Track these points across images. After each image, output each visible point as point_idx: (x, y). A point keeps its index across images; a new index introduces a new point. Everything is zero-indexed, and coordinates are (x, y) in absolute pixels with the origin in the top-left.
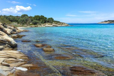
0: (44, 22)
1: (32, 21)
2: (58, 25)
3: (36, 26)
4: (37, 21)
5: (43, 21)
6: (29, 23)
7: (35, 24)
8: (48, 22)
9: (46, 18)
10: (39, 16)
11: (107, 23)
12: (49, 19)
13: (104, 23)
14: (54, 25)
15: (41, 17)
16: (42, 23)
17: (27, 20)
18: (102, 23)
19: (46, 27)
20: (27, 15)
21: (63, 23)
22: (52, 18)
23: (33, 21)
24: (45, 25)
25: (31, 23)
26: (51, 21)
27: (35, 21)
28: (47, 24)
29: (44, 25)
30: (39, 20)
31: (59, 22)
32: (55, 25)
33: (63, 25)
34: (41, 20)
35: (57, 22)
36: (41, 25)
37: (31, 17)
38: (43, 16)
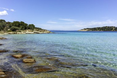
0: (24, 28)
1: (10, 27)
2: (39, 32)
3: (14, 33)
4: (16, 27)
5: (23, 28)
6: (7, 29)
7: (14, 30)
8: (29, 28)
9: (26, 24)
10: (19, 22)
11: (86, 30)
12: (30, 25)
13: (84, 31)
14: (35, 31)
16: (22, 29)
17: (4, 26)
18: (82, 31)
19: (26, 33)
20: (4, 21)
21: (44, 30)
22: (33, 25)
23: (12, 28)
24: (25, 32)
25: (9, 30)
26: (32, 27)
27: (13, 27)
28: (28, 31)
29: (24, 32)
30: (19, 26)
31: (40, 29)
32: (36, 32)
33: (44, 32)
34: (21, 27)
35: (39, 29)
36: (20, 32)
37: (9, 23)
38: (24, 23)
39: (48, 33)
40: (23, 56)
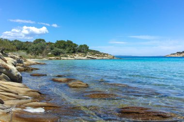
0: (72, 51)
1: (52, 49)
2: (96, 57)
3: (57, 59)
4: (60, 49)
5: (70, 50)
6: (47, 53)
7: (57, 54)
8: (80, 51)
9: (75, 44)
10: (64, 41)
11: (181, 55)
12: (81, 46)
13: (177, 56)
14: (89, 56)
15: (67, 44)
16: (68, 53)
17: (43, 48)
18: (173, 56)
19: (76, 59)
20: (43, 40)
21: (104, 54)
22: (85, 46)
23: (54, 50)
24: (74, 57)
25: (50, 53)
26: (84, 50)
27: (56, 49)
28: (77, 55)
29: (71, 57)
30: (64, 48)
31: (97, 52)
32: (91, 57)
33: (104, 58)
34: (68, 49)
35: (95, 52)
36: (66, 56)
37: (50, 44)
38: (71, 42)
39: (111, 59)
40: (69, 80)
